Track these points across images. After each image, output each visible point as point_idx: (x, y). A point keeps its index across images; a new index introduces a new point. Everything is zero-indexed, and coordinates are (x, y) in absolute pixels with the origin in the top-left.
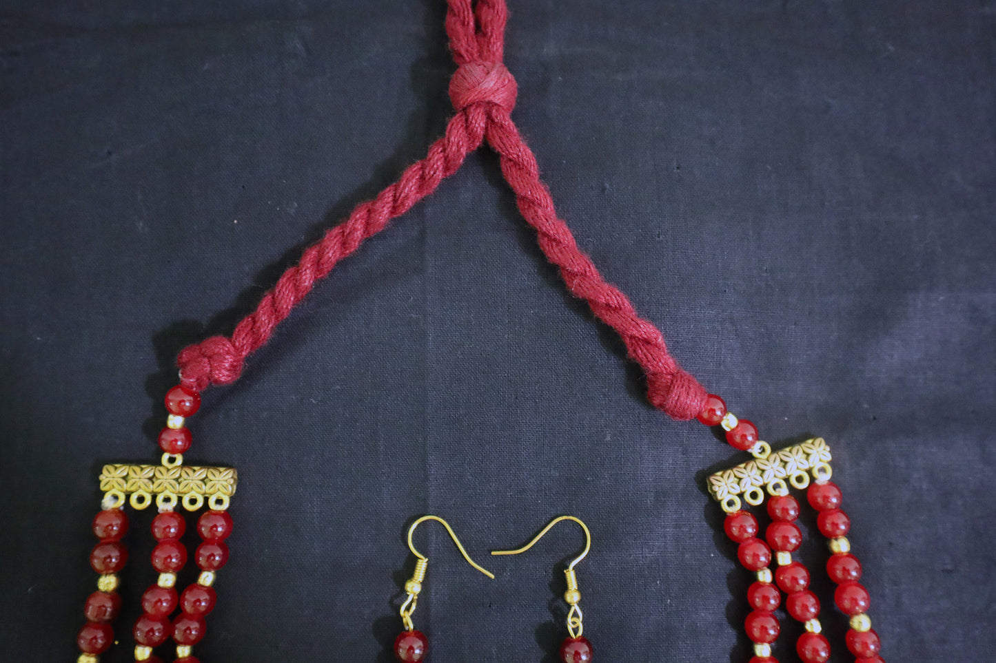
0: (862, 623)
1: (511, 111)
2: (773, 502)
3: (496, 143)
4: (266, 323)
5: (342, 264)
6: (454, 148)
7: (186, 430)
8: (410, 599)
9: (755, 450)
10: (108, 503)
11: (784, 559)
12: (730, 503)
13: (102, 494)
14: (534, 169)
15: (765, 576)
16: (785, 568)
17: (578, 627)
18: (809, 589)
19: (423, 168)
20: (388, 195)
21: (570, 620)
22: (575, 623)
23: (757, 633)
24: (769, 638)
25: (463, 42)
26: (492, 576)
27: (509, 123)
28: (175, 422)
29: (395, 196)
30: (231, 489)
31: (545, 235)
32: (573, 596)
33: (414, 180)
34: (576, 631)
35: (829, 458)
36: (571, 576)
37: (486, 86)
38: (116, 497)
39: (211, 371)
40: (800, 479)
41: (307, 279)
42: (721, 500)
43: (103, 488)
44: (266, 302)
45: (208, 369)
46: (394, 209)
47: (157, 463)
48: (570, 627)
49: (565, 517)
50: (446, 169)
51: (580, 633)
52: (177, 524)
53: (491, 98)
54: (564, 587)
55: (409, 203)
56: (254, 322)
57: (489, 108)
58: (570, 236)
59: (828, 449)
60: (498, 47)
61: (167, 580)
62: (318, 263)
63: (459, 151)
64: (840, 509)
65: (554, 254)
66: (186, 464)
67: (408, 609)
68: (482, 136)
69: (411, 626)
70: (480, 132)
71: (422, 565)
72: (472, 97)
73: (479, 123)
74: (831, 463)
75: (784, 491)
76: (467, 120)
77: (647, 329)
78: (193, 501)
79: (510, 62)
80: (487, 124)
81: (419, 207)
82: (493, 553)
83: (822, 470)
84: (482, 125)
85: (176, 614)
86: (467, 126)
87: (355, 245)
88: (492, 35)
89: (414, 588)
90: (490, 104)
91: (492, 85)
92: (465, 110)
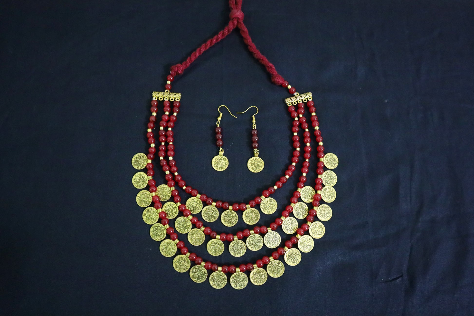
0: (317, 128)
1: (243, 20)
2: (299, 104)
3: (239, 26)
4: (189, 63)
5: (205, 52)
6: (230, 27)
7: (171, 84)
8: (218, 121)
9: (295, 94)
10: (154, 99)
11: (301, 116)
12: (289, 104)
13: (153, 97)
14: (247, 32)
15: (296, 119)
16: (301, 117)
17: (255, 128)
18: (306, 122)
19: (223, 32)
20: (216, 37)
21: (253, 126)
22: (254, 126)
23: (294, 130)
24: (296, 131)
25: (232, 5)
26: (236, 118)
27: (242, 22)
28: (169, 82)
29: (217, 37)
30: (180, 97)
31: (249, 46)
32: (254, 121)
33: (221, 34)
34: (254, 128)
35: (312, 96)
36: (254, 117)
37: (237, 14)
38: (155, 98)
39: (178, 70)
40: (305, 100)
41: (197, 54)
42: (287, 104)
43: (153, 96)
44: (189, 58)
45: (177, 70)
46: (217, 40)
47: (164, 91)
48: (253, 127)
49: (253, 106)
50: (228, 32)
51: (255, 129)
52: (169, 103)
53: (238, 17)
54: (252, 119)
55: (220, 40)
56: (186, 62)
57: (238, 19)
58: (255, 46)
59: (311, 94)
60: (240, 7)
61: (167, 113)
62: (200, 51)
63: (231, 28)
64: (313, 106)
65: (251, 50)
66: (170, 92)
67: (218, 123)
68: (236, 25)
69: (219, 126)
70: (236, 24)
71: (221, 114)
72: (234, 16)
73: (236, 22)
74: (312, 97)
75: (301, 102)
76: (233, 21)
77: (271, 65)
78: (172, 99)
79: (243, 10)
80: (237, 23)
81: (222, 40)
82: (237, 113)
83: (310, 99)
84: (236, 23)
85: (168, 121)
86: (233, 23)
87: (208, 48)
88: (239, 5)
89: (219, 119)
90: (238, 18)
91: (239, 13)
92: (233, 19)
